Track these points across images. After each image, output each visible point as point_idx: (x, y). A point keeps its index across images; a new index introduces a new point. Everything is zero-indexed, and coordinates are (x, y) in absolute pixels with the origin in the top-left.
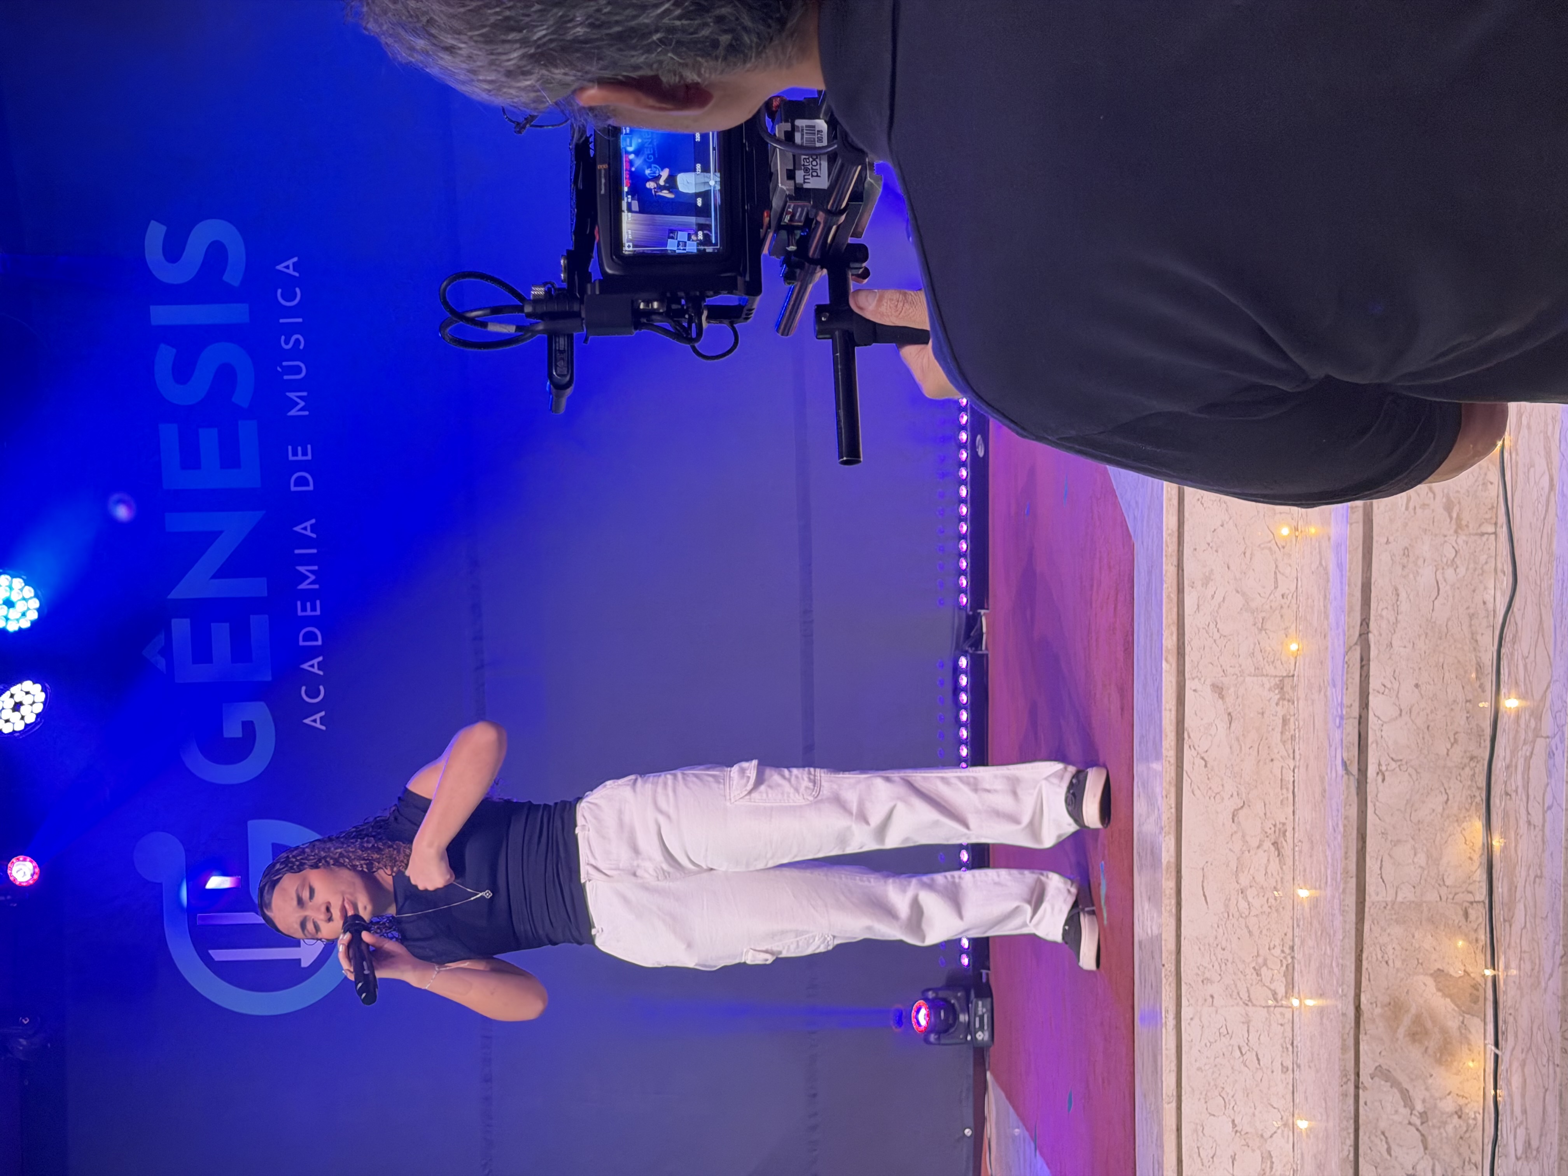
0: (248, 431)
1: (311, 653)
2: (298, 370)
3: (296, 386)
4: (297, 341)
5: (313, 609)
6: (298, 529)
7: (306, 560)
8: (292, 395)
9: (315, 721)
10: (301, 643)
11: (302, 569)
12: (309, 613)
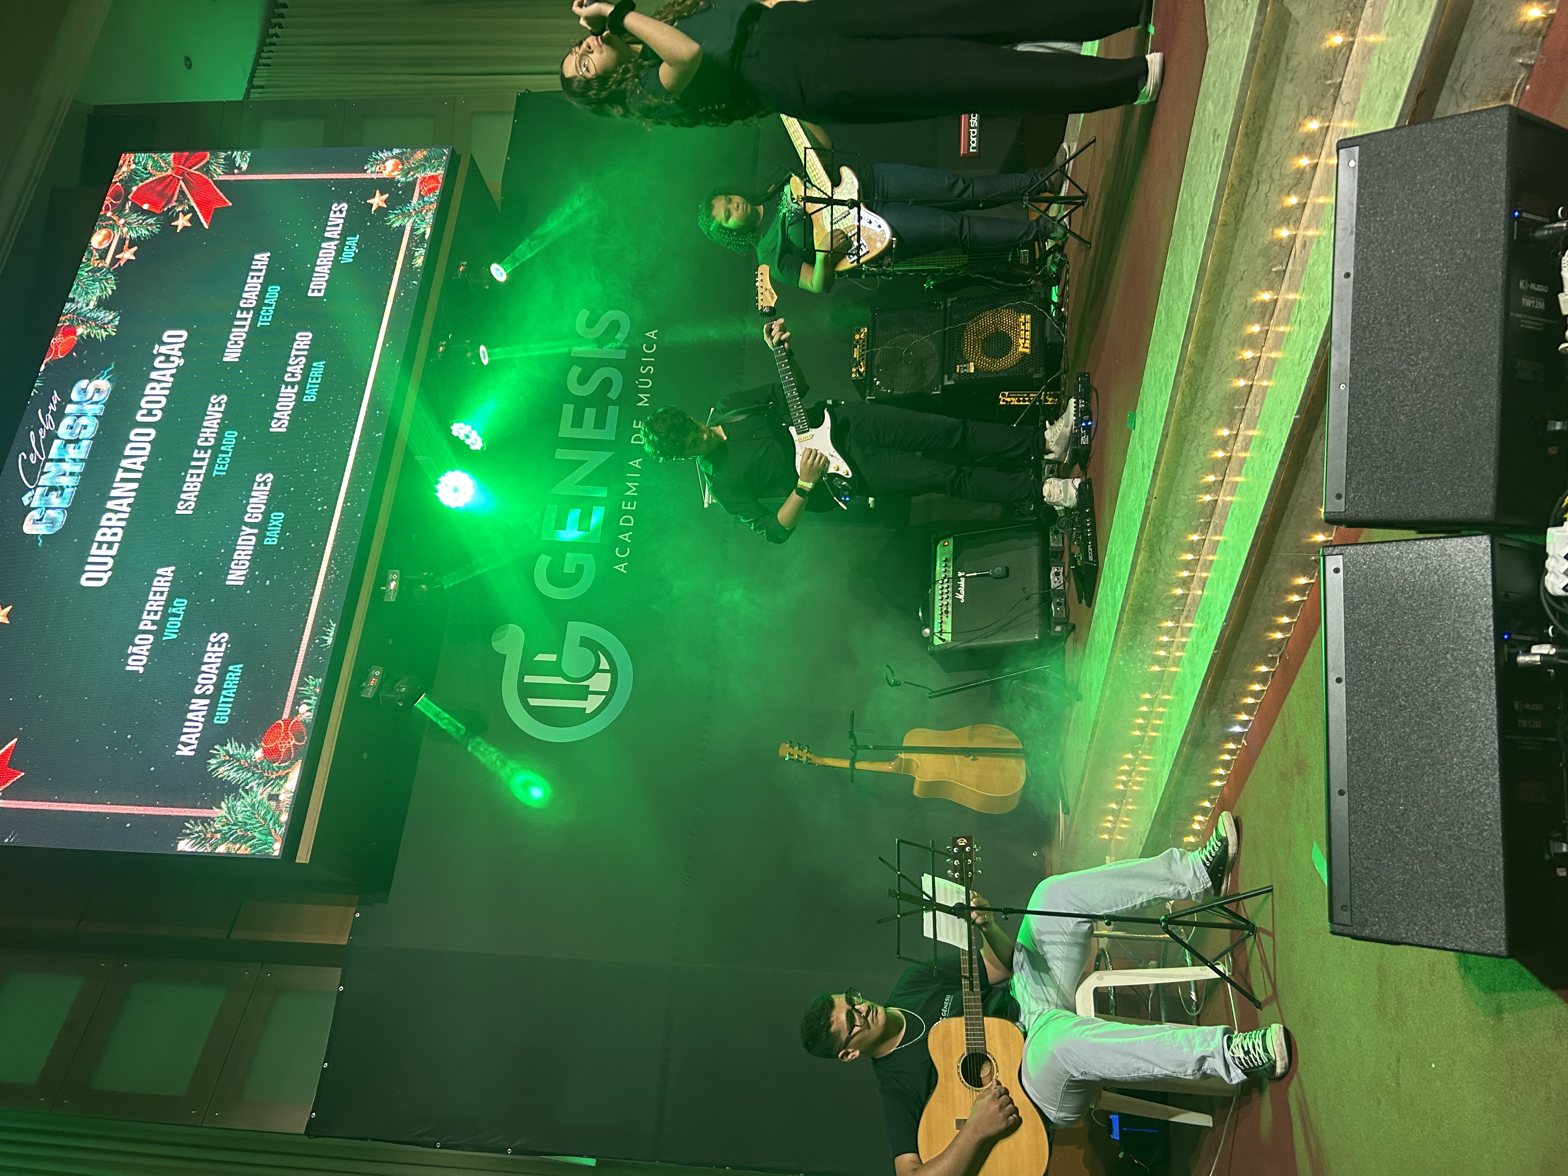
0: (613, 412)
1: (626, 530)
2: (648, 383)
3: (644, 391)
4: (650, 370)
5: (632, 506)
6: (631, 463)
7: (633, 480)
8: (641, 395)
9: (621, 568)
10: (621, 524)
11: (629, 484)
12: (629, 508)
